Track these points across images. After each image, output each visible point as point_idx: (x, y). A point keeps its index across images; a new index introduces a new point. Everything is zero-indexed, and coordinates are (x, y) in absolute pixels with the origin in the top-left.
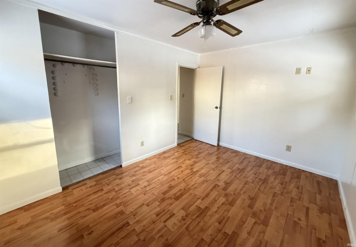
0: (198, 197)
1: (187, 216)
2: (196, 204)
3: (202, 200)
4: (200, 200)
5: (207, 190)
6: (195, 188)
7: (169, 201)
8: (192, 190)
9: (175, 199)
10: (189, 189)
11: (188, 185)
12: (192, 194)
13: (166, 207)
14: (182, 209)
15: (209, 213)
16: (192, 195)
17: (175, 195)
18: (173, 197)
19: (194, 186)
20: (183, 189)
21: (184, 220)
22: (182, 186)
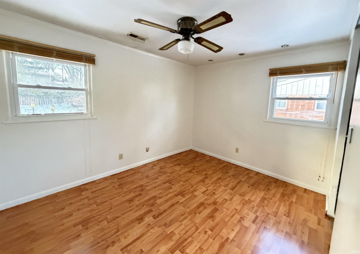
0: (182, 205)
1: (193, 192)
2: (185, 199)
3: (179, 202)
4: (181, 202)
5: (171, 211)
6: (183, 215)
7: (209, 202)
8: (188, 211)
9: (204, 204)
10: (190, 213)
11: (191, 220)
12: (188, 208)
13: (210, 197)
14: (196, 196)
15: (175, 193)
16: (187, 206)
17: (205, 208)
18: (206, 205)
19: (184, 216)
20: (198, 214)
21: (195, 190)
22: (198, 219)
